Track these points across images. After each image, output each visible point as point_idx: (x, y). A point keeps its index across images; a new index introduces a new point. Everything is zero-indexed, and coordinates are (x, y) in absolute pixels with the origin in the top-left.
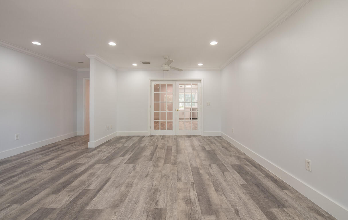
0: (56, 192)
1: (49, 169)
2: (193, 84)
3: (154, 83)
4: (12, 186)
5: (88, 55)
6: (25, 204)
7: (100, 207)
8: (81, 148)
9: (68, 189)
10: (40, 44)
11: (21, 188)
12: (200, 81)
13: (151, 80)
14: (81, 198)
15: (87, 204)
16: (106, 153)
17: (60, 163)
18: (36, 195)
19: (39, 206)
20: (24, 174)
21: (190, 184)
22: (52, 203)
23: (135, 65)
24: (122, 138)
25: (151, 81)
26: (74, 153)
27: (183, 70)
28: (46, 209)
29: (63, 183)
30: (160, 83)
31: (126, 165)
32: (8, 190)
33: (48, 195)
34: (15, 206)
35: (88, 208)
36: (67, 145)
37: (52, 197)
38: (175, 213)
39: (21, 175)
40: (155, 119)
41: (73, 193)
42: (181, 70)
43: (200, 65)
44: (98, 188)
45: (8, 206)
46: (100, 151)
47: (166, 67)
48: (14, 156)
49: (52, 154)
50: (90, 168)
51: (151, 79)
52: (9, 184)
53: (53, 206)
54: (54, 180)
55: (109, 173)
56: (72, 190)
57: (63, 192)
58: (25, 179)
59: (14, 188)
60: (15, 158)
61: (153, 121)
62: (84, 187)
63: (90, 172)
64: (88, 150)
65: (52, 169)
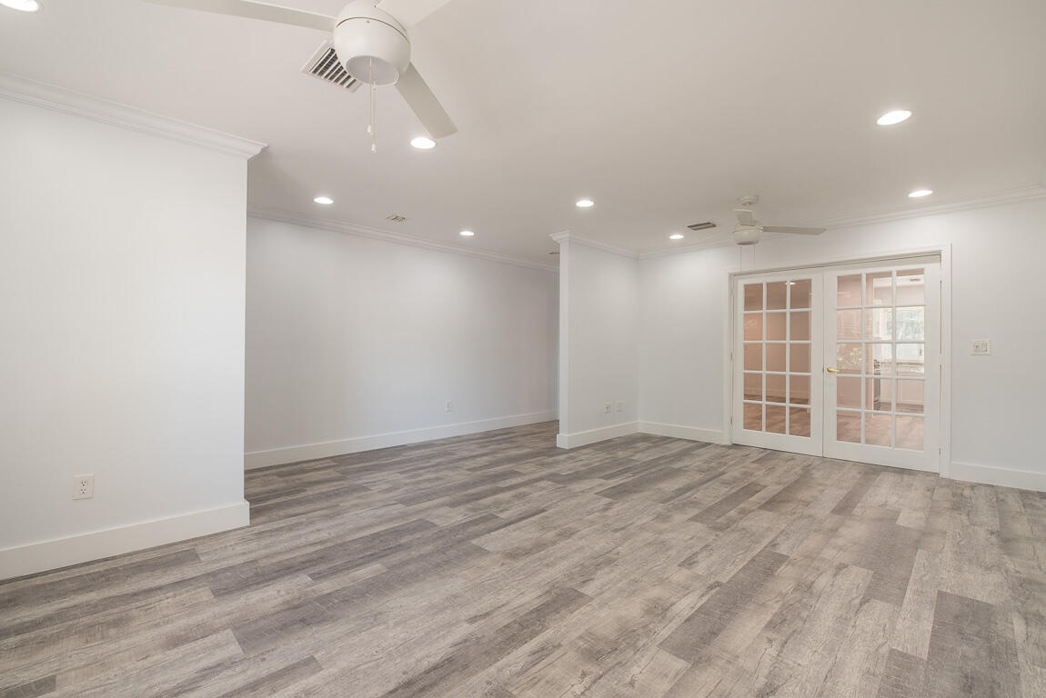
0: (453, 505)
1: (469, 470)
2: (900, 273)
3: (741, 283)
4: (413, 480)
5: (556, 237)
6: (411, 507)
7: (490, 548)
8: (543, 445)
9: (471, 506)
10: (472, 234)
11: (421, 486)
12: (936, 255)
13: (735, 275)
14: (476, 525)
15: (477, 536)
16: (580, 463)
17: (492, 464)
18: (429, 500)
19: (420, 516)
20: (435, 468)
21: (710, 582)
22: (439, 517)
23: (677, 237)
24: (646, 438)
25: (733, 276)
26: (526, 451)
27: (825, 230)
28: (427, 522)
29: (473, 495)
30: (764, 280)
31: (595, 496)
32: (406, 484)
33: (442, 505)
34: (400, 506)
35: (474, 542)
36: (525, 435)
37: (443, 511)
38: (603, 613)
39: (432, 469)
40: (746, 396)
41: (471, 514)
42: (818, 232)
43: (920, 193)
44: (513, 519)
45: (393, 504)
46: (572, 458)
47: (746, 233)
48: (443, 440)
49: (492, 447)
50: (528, 485)
51: (732, 271)
52: (411, 477)
53: (436, 521)
54: (465, 486)
55: (551, 500)
56: (474, 510)
57: (462, 509)
58: (433, 476)
59: (414, 483)
60: (442, 442)
61: (740, 400)
62: (493, 511)
63: (522, 490)
64: (553, 450)
65: (474, 469)
